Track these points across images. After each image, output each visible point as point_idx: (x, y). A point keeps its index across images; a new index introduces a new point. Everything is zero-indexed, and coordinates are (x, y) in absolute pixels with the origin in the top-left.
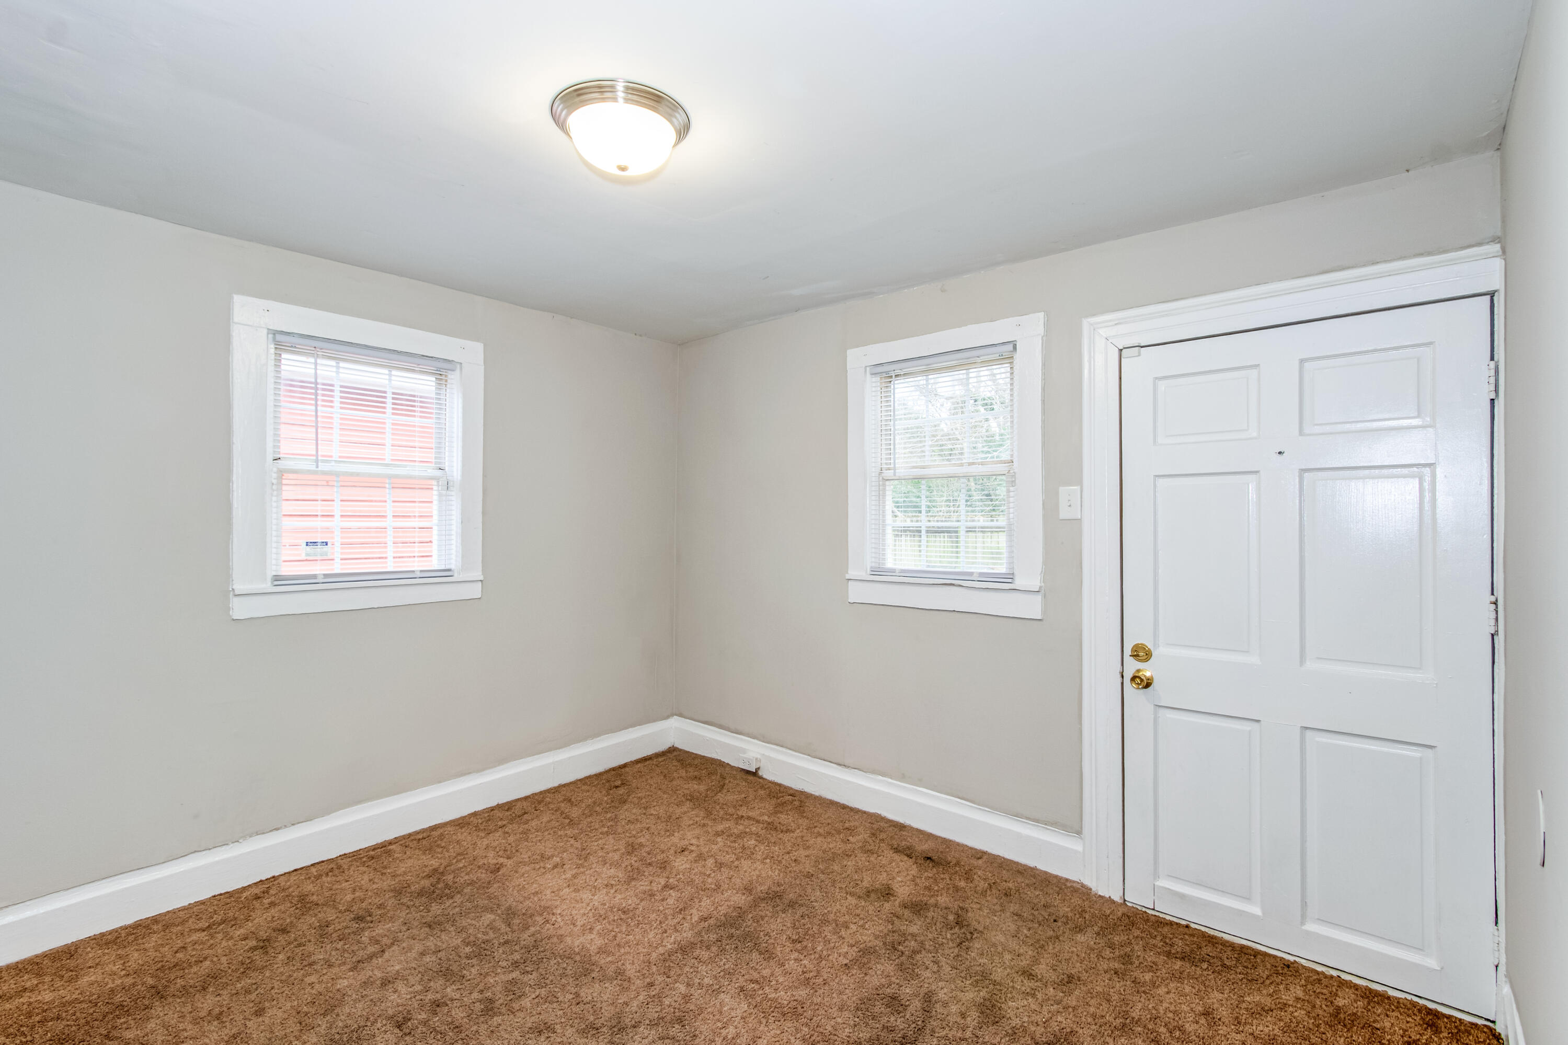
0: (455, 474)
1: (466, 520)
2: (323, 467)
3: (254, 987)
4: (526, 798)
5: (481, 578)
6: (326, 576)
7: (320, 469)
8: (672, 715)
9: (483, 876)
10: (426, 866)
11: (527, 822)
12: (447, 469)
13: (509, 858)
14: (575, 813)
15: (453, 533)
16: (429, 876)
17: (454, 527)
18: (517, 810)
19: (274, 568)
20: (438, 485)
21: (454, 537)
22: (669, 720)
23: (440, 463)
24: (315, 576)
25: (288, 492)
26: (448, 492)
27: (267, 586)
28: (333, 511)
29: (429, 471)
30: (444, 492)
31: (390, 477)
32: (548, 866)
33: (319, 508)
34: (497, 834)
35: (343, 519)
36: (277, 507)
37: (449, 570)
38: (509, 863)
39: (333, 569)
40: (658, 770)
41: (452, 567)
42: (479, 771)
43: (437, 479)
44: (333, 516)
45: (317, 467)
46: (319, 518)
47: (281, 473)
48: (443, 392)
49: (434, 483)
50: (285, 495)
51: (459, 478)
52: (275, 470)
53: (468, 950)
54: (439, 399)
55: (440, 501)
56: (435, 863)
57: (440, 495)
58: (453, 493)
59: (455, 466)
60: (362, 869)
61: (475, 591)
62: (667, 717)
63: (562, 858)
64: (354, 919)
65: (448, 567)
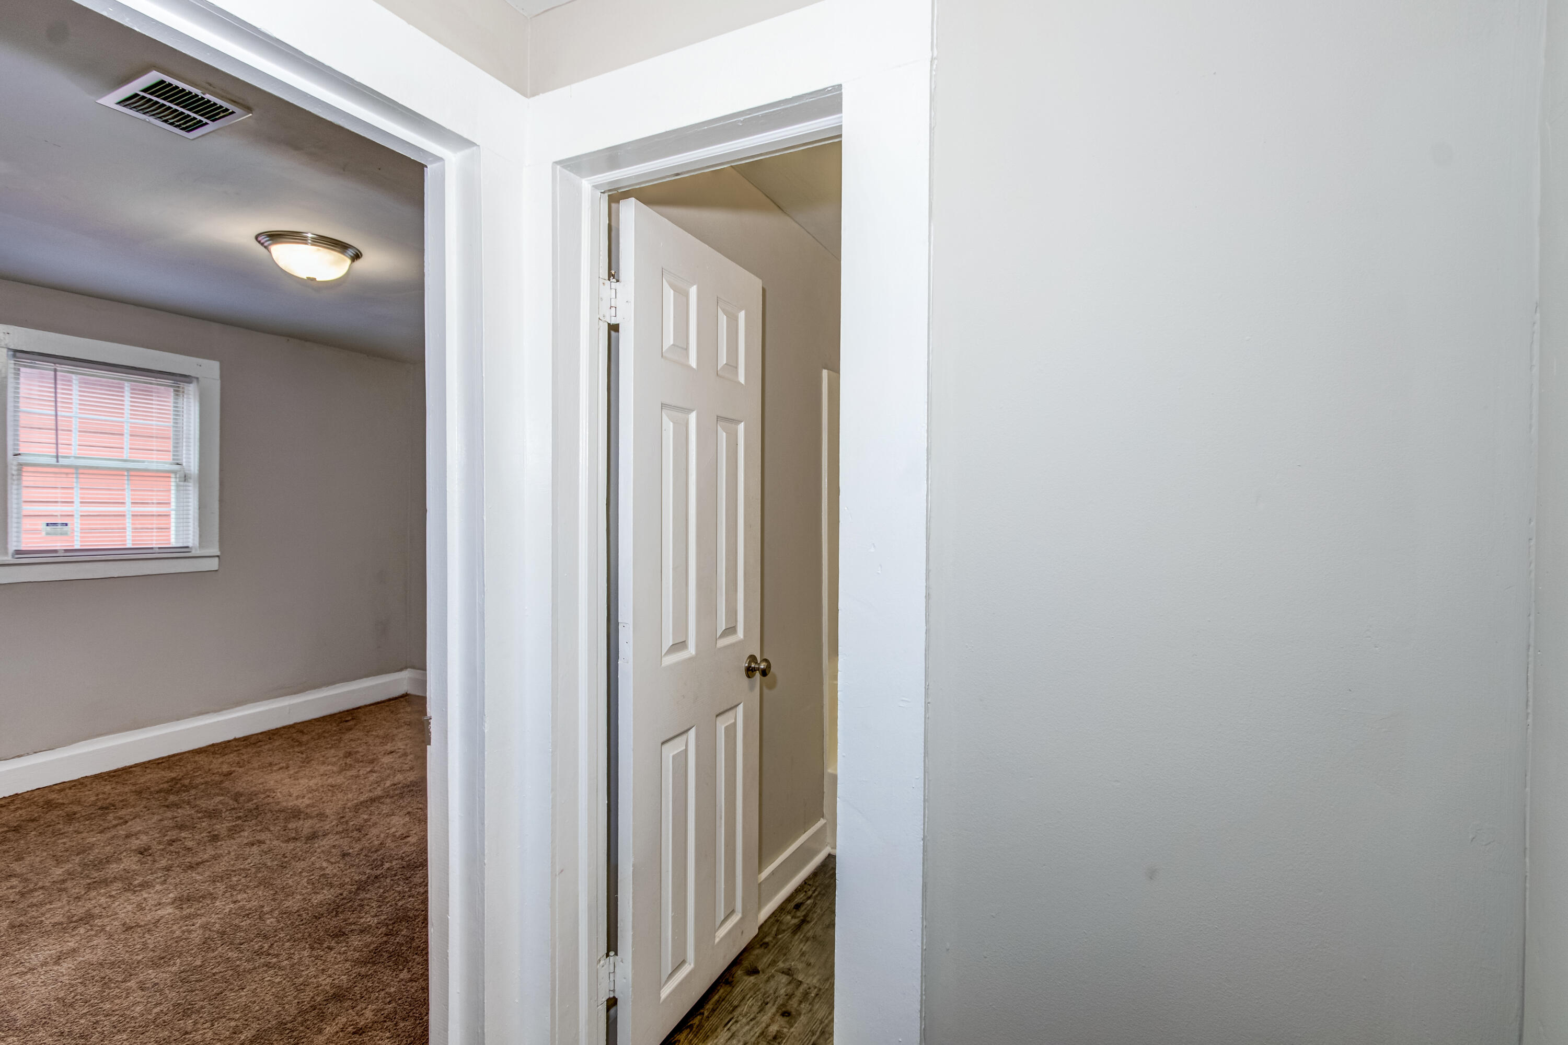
0: (192, 468)
1: (203, 506)
2: (62, 461)
3: (12, 849)
4: (262, 733)
5: (218, 553)
6: (66, 551)
7: (60, 463)
8: (406, 668)
9: (217, 778)
10: (164, 777)
11: (261, 746)
12: (184, 464)
13: (240, 767)
14: (305, 738)
15: (191, 516)
16: (168, 782)
17: (191, 512)
18: (252, 740)
19: (15, 544)
20: (176, 478)
21: (191, 521)
22: (403, 672)
23: (177, 460)
24: (56, 551)
25: (27, 479)
26: (186, 483)
27: (9, 559)
28: (73, 498)
29: (167, 465)
30: (182, 483)
31: (128, 470)
32: (275, 769)
33: (58, 494)
34: (232, 755)
35: (83, 505)
36: (17, 494)
37: (187, 547)
38: (241, 770)
39: (73, 546)
40: (387, 708)
41: (190, 545)
42: (215, 711)
43: (175, 472)
44: (72, 502)
45: (58, 461)
46: (59, 504)
47: (21, 465)
48: (180, 400)
49: (173, 475)
50: (25, 484)
51: (197, 472)
52: (15, 463)
53: (199, 815)
54: (176, 407)
55: (178, 490)
56: (173, 775)
57: (177, 486)
58: (190, 484)
59: (192, 462)
60: (103, 783)
61: (213, 564)
62: (401, 670)
63: (288, 764)
64: (99, 809)
65: (185, 545)
